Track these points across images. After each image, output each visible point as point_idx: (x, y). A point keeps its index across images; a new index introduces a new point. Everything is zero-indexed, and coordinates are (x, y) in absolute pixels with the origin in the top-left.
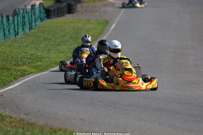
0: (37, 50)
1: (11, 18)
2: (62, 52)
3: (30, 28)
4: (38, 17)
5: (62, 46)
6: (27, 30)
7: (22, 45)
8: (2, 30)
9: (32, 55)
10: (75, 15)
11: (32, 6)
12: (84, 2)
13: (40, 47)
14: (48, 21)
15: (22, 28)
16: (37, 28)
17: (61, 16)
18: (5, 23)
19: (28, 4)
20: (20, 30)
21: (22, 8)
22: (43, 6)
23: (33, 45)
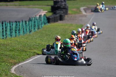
0: (42, 41)
1: (27, 22)
3: (38, 28)
4: (43, 22)
6: (36, 30)
7: (34, 38)
8: (23, 29)
9: (39, 44)
10: (64, 21)
11: (40, 16)
12: (69, 14)
13: (43, 39)
14: (49, 24)
15: (33, 28)
16: (42, 28)
17: (56, 22)
18: (24, 25)
19: (37, 15)
20: (33, 29)
21: (34, 17)
22: (46, 16)
23: (40, 38)
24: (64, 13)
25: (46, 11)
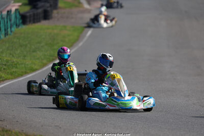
0: (13, 56)
2: (38, 59)
3: (5, 34)
4: (14, 22)
5: (38, 52)
6: (2, 36)
9: (7, 61)
10: (51, 21)
13: (15, 54)
14: (24, 27)
16: (12, 34)
17: (37, 22)
19: (4, 10)
22: (19, 12)
23: (9, 51)
24: (51, 6)
25: (20, 4)
